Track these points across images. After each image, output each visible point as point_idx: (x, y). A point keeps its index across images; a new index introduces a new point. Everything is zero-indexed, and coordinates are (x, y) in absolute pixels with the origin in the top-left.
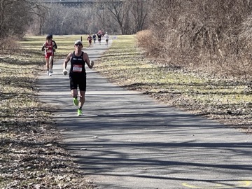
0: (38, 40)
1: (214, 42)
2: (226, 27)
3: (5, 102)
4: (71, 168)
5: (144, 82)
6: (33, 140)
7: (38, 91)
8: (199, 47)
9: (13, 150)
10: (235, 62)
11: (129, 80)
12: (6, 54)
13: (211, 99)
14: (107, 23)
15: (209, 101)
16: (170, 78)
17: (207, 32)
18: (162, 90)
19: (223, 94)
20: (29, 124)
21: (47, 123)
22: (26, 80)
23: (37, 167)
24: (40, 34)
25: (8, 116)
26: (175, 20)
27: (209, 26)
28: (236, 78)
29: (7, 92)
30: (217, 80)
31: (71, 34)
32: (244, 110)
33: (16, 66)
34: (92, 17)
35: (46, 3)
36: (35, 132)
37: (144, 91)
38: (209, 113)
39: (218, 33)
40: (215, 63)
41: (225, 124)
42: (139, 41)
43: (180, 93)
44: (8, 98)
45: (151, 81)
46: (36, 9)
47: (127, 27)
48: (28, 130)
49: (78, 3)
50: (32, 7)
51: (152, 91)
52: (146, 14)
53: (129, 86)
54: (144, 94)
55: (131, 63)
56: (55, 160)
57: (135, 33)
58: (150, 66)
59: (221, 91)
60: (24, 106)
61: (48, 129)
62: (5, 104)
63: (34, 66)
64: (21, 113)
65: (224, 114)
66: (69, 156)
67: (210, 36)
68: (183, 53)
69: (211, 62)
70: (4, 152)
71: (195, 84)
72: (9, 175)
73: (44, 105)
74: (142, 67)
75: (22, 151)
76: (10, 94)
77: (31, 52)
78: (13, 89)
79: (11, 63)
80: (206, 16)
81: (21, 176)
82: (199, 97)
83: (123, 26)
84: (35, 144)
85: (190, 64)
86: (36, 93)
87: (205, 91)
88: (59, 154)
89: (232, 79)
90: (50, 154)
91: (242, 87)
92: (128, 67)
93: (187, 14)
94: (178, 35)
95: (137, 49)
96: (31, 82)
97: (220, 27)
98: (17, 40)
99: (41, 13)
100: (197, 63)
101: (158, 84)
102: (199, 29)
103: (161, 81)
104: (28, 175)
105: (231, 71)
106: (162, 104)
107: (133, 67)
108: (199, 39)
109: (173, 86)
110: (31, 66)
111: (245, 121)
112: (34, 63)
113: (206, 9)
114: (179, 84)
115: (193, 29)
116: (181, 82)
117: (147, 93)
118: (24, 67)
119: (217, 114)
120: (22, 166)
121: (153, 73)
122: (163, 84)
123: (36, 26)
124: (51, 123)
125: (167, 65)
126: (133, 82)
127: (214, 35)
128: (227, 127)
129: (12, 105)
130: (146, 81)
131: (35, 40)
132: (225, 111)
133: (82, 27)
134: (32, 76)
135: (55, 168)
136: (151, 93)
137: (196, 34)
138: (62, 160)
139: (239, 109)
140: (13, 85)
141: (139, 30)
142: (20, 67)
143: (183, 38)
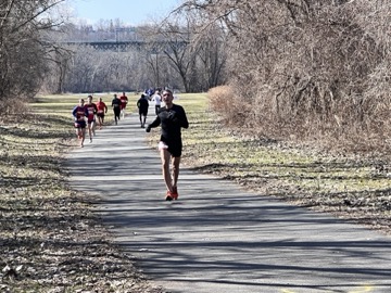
0: (57, 101)
1: (327, 103)
2: (345, 82)
3: (21, 191)
4: (129, 272)
5: (223, 162)
6: (72, 239)
7: (68, 175)
8: (305, 111)
9: (47, 251)
10: (358, 132)
11: (202, 160)
12: (11, 122)
13: (322, 186)
14: (163, 75)
15: (319, 189)
16: (262, 157)
17: (316, 89)
18: (250, 173)
19: (340, 178)
20: (62, 219)
21: (88, 218)
22: (48, 160)
23: (84, 271)
24: (59, 92)
25: (30, 209)
26: (268, 70)
27: (319, 80)
28: (358, 156)
29: (24, 176)
30: (331, 159)
31: (107, 91)
32: (368, 199)
33: (29, 140)
34: (140, 66)
35: (69, 44)
36: (73, 229)
37: (225, 174)
38: (319, 204)
39: (333, 89)
40: (328, 134)
41: (341, 217)
42: (214, 103)
43: (276, 177)
44: (26, 186)
45: (234, 161)
46: (53, 54)
47: (194, 81)
48: (64, 227)
49: (117, 44)
50: (48, 50)
51: (236, 174)
52: (224, 62)
53: (202, 168)
54: (224, 179)
55: (203, 135)
56: (108, 263)
57: (206, 90)
58: (231, 139)
59: (336, 174)
60: (51, 196)
61: (92, 225)
62: (22, 193)
63: (56, 140)
64: (48, 206)
65: (339, 205)
66: (125, 257)
67: (321, 95)
68: (281, 120)
69: (323, 133)
70: (35, 254)
71: (299, 166)
72: (47, 280)
73: (79, 194)
74: (220, 140)
75: (59, 252)
76: (27, 179)
77: (49, 119)
78: (31, 173)
79: (21, 136)
80: (314, 64)
81: (65, 281)
82: (305, 182)
83: (187, 79)
84: (75, 244)
85: (292, 136)
86: (65, 178)
87: (313, 175)
88: (112, 255)
89: (352, 157)
90: (99, 256)
91: (366, 169)
92: (198, 142)
93: (287, 62)
94: (273, 94)
95: (211, 114)
96: (56, 163)
97: (336, 81)
98: (25, 101)
99: (61, 59)
100: (301, 135)
101: (244, 166)
102: (305, 84)
103: (249, 161)
104: (74, 280)
105: (352, 146)
106: (251, 192)
107: (205, 141)
108: (304, 99)
109: (267, 168)
110: (52, 140)
111: (369, 214)
112: (56, 136)
113: (315, 53)
114: (274, 165)
115: (295, 84)
116: (278, 163)
117: (228, 178)
118: (41, 141)
119: (330, 205)
120: (63, 270)
121: (236, 150)
122: (251, 165)
123: (54, 79)
124: (93, 218)
125: (257, 137)
126: (207, 163)
127: (326, 94)
128: (343, 221)
129: (34, 195)
130: (227, 161)
131: (51, 101)
132: (342, 201)
133: (124, 81)
134: (55, 154)
135: (109, 272)
136: (234, 178)
137: (300, 92)
138: (116, 264)
139: (362, 199)
140: (30, 167)
141: (211, 86)
142: (36, 141)
143: (280, 97)
